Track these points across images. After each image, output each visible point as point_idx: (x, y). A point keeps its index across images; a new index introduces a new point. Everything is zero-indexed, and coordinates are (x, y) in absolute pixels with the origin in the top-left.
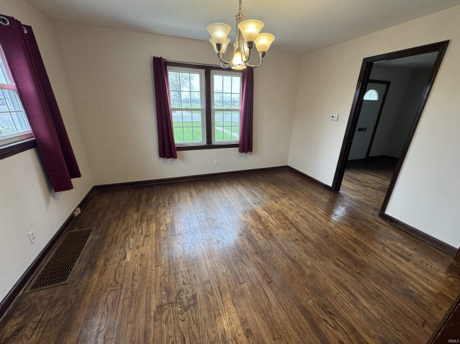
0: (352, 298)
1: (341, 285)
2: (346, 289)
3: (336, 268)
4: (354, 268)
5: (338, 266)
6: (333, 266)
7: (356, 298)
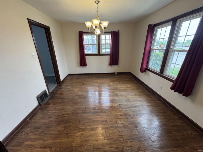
0: (57, 109)
1: (62, 110)
2: (60, 110)
3: (66, 113)
4: (61, 118)
5: (66, 114)
6: (68, 112)
7: (56, 110)
